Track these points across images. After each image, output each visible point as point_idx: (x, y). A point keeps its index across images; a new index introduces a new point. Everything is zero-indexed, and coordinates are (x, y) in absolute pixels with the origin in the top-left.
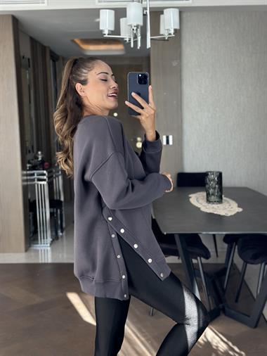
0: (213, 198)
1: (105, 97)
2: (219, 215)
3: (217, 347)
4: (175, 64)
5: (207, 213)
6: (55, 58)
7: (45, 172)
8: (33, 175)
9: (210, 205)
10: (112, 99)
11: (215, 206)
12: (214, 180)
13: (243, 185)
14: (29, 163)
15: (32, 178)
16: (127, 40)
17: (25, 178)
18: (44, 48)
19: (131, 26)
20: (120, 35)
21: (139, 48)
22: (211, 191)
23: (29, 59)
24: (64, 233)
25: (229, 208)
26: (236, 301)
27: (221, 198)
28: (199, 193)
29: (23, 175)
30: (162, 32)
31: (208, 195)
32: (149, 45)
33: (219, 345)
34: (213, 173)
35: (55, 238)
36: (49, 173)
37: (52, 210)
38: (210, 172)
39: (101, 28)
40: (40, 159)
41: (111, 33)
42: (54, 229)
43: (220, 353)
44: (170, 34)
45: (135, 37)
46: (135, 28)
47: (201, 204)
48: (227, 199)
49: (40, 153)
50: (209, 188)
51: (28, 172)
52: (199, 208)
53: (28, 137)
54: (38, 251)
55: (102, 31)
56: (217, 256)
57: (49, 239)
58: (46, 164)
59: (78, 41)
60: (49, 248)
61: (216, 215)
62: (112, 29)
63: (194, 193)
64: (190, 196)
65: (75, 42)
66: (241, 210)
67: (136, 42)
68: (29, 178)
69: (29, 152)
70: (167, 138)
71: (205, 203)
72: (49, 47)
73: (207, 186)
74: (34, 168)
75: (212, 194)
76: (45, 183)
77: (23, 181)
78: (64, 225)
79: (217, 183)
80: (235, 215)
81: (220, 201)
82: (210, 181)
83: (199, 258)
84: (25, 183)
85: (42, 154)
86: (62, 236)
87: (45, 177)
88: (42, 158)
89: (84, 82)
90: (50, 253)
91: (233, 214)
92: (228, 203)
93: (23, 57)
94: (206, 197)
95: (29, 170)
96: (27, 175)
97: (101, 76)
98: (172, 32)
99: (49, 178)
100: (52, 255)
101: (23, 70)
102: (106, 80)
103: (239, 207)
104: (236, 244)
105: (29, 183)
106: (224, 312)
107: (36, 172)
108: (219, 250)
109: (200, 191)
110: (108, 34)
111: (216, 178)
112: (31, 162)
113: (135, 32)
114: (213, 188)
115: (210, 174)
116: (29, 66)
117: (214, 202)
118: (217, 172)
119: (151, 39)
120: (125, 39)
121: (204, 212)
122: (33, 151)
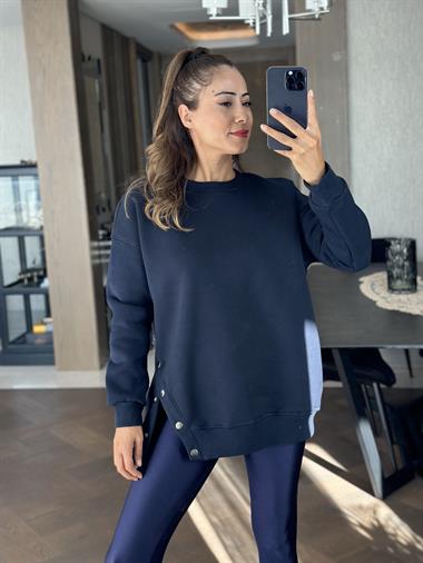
0: (399, 284)
2: (410, 315)
3: (395, 535)
4: (337, 57)
5: (387, 310)
6: (145, 55)
9: (393, 295)
11: (403, 297)
12: (401, 253)
14: (103, 228)
16: (251, 22)
17: (97, 253)
18: (125, 41)
20: (238, 14)
21: (269, 35)
22: (396, 272)
23: (99, 61)
27: (414, 282)
28: (376, 275)
29: (93, 248)
30: (308, 7)
31: (390, 278)
32: (286, 30)
33: (399, 533)
34: (399, 241)
38: (395, 239)
39: (204, 6)
41: (224, 12)
43: (399, 546)
44: (322, 9)
45: (263, 17)
47: (378, 294)
50: (393, 267)
51: (102, 244)
52: (373, 303)
53: (99, 186)
55: (206, 10)
56: (411, 375)
59: (181, 26)
61: (405, 314)
62: (224, 5)
63: (367, 274)
64: (361, 279)
65: (177, 29)
67: (264, 26)
68: (102, 252)
69: (104, 210)
71: (384, 292)
72: (134, 39)
73: (389, 263)
75: (399, 277)
77: (93, 257)
79: (408, 258)
81: (413, 288)
82: (394, 255)
83: (375, 384)
84: (97, 261)
93: (89, 58)
94: (386, 281)
95: (103, 240)
96: (99, 248)
98: (325, 4)
101: (87, 79)
105: (102, 261)
108: (414, 366)
109: (379, 271)
110: (218, 15)
111: (405, 251)
112: (106, 226)
113: (261, 8)
114: (399, 267)
115: (392, 242)
116: (100, 72)
117: (401, 291)
118: (406, 240)
119: (290, 19)
120: (247, 22)
121: (382, 309)
122: (110, 209)
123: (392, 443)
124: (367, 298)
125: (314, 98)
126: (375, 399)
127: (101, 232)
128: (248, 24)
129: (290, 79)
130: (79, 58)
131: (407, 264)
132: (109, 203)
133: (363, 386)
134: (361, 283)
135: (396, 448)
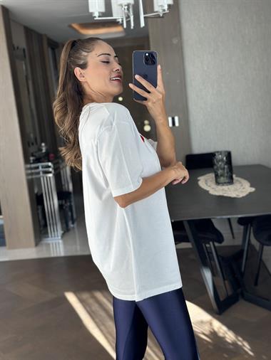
0: (222, 179)
1: (107, 81)
2: (230, 198)
4: (175, 41)
5: (216, 196)
7: (50, 164)
8: (38, 168)
9: (219, 187)
10: (116, 83)
11: (225, 187)
12: (222, 160)
13: (256, 162)
14: (33, 156)
15: (37, 171)
16: (120, 20)
17: (29, 171)
18: (40, 36)
19: (121, 5)
20: (112, 16)
21: (132, 28)
22: (220, 172)
23: (24, 50)
24: (75, 225)
25: (240, 189)
26: (256, 284)
27: (231, 178)
28: (208, 175)
29: (27, 169)
30: (156, 10)
31: (217, 176)
32: (142, 24)
34: (220, 153)
35: (66, 230)
36: (54, 164)
37: (61, 202)
38: (218, 152)
39: (91, 11)
40: (44, 151)
41: (102, 15)
42: (64, 221)
44: (164, 10)
45: (128, 17)
46: (126, 7)
47: (210, 186)
48: (239, 179)
49: (43, 144)
50: (217, 169)
51: (33, 166)
52: (208, 192)
53: (29, 129)
54: (49, 244)
55: (92, 13)
56: (233, 237)
57: (60, 232)
58: (52, 155)
60: (60, 241)
62: (103, 10)
63: (203, 175)
64: (199, 178)
65: (74, 28)
66: (253, 189)
67: (128, 23)
68: (33, 171)
69: (33, 144)
70: (173, 119)
71: (214, 185)
72: (46, 35)
73: (215, 167)
74: (38, 160)
75: (221, 176)
76: (51, 175)
77: (27, 175)
78: (75, 216)
79: (227, 163)
80: (247, 195)
81: (231, 181)
82: (218, 162)
83: (211, 243)
84: (30, 177)
85: (46, 145)
86: (73, 228)
87: (51, 170)
88: (47, 150)
89: (83, 66)
90: (61, 246)
91: (244, 194)
92: (240, 183)
93: (18, 48)
94: (214, 179)
95: (33, 163)
96: (31, 169)
97: (102, 58)
98: (166, 7)
99: (55, 169)
100: (65, 248)
101: (18, 62)
102: (108, 62)
103: (251, 186)
104: (251, 226)
105: (34, 177)
106: (243, 297)
107: (40, 165)
108: (235, 231)
109: (209, 173)
110: (99, 17)
111: (225, 158)
112: (34, 154)
113: (126, 11)
114: (221, 169)
115: (217, 154)
116: (25, 56)
117: (223, 184)
118: (225, 152)
119: (145, 17)
120: (118, 20)
121: (212, 195)
122: (37, 143)
123: (224, 279)
124: (203, 189)
125: (162, 69)
126: (212, 253)
127: (32, 158)
128: (119, 22)
129: (147, 58)
130: (12, 48)
131: (226, 167)
132: (36, 139)
133: (204, 245)
134: (199, 180)
135: (226, 282)
